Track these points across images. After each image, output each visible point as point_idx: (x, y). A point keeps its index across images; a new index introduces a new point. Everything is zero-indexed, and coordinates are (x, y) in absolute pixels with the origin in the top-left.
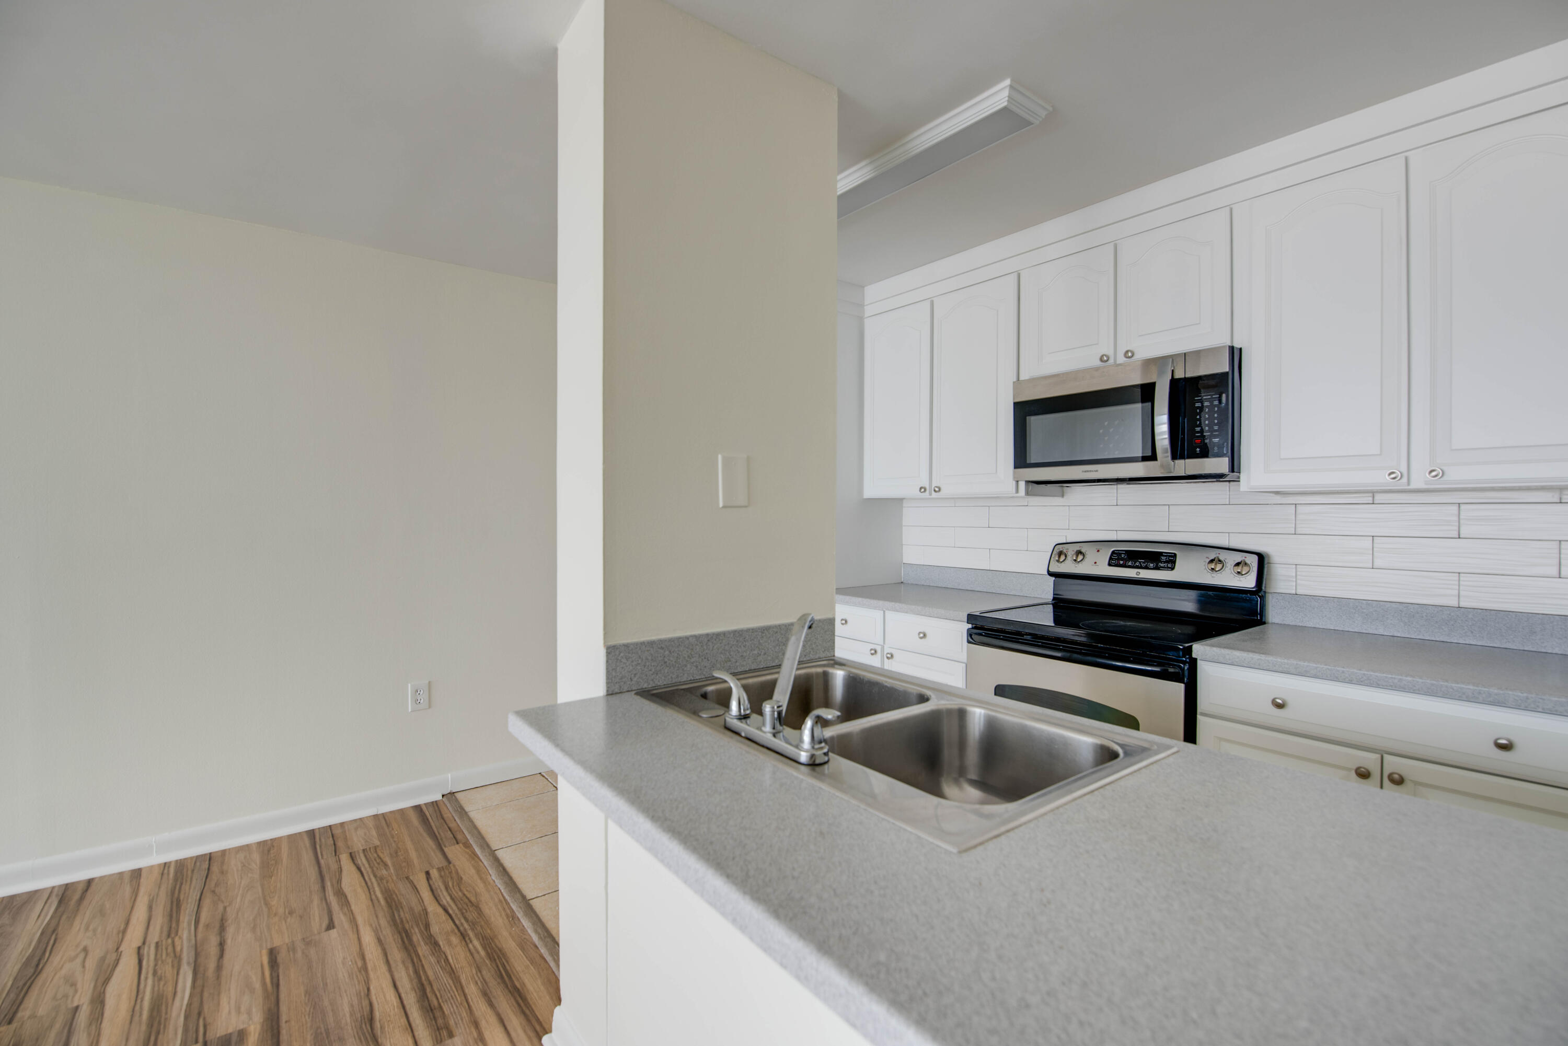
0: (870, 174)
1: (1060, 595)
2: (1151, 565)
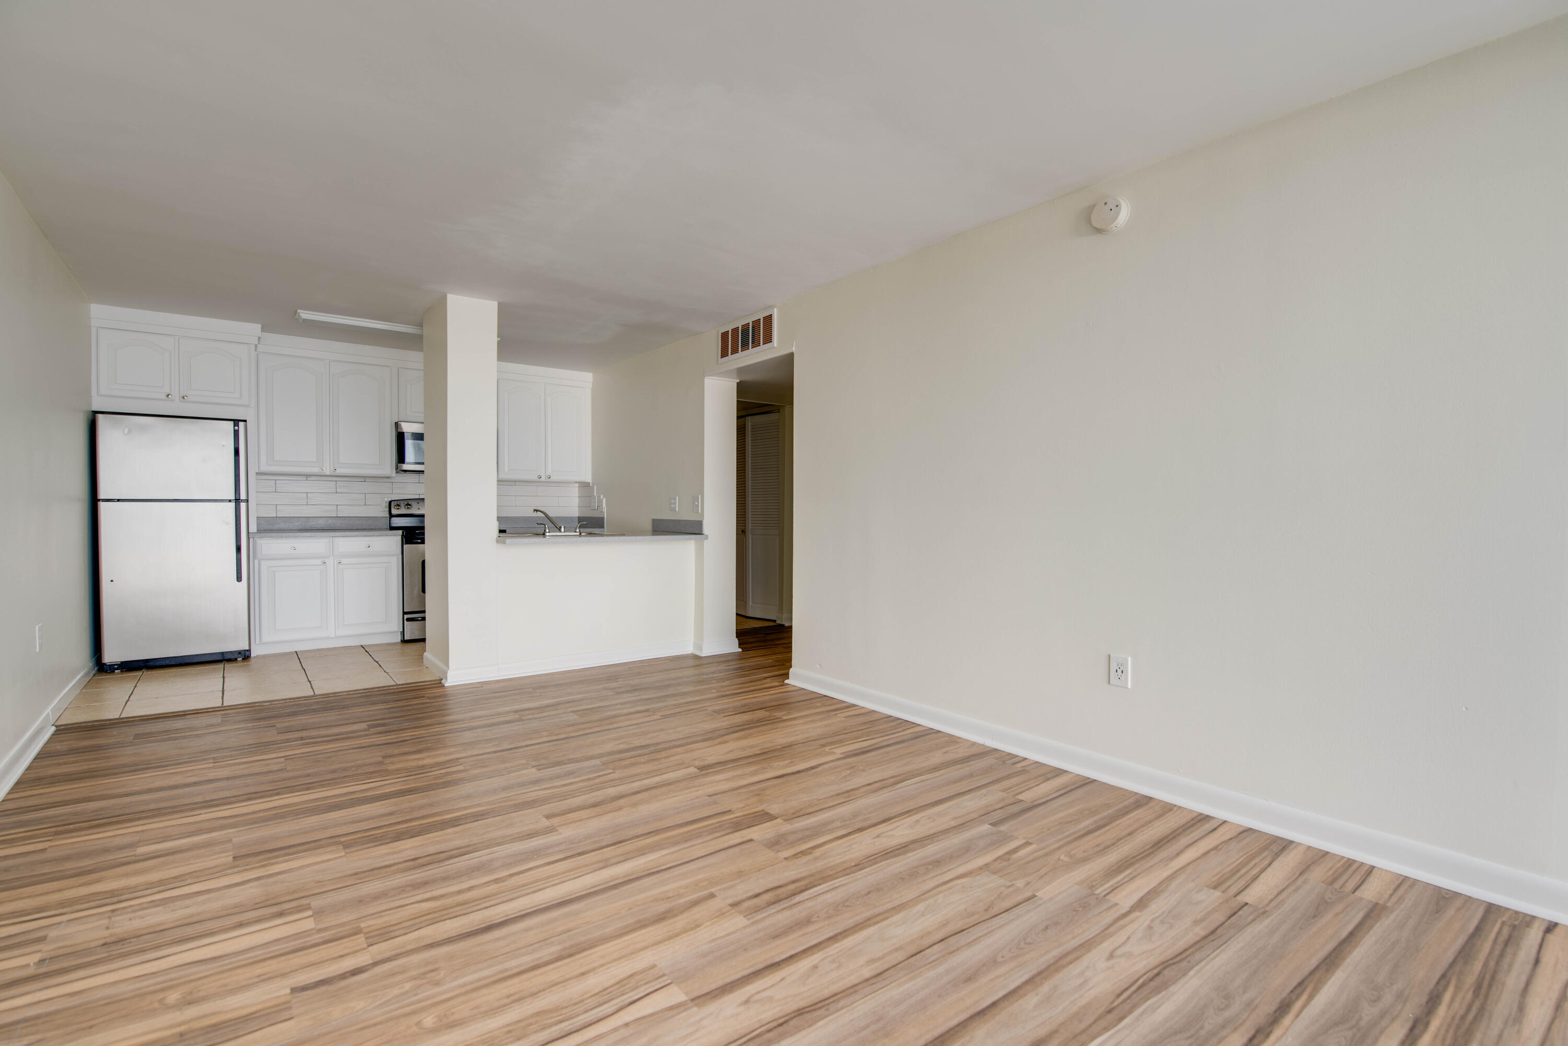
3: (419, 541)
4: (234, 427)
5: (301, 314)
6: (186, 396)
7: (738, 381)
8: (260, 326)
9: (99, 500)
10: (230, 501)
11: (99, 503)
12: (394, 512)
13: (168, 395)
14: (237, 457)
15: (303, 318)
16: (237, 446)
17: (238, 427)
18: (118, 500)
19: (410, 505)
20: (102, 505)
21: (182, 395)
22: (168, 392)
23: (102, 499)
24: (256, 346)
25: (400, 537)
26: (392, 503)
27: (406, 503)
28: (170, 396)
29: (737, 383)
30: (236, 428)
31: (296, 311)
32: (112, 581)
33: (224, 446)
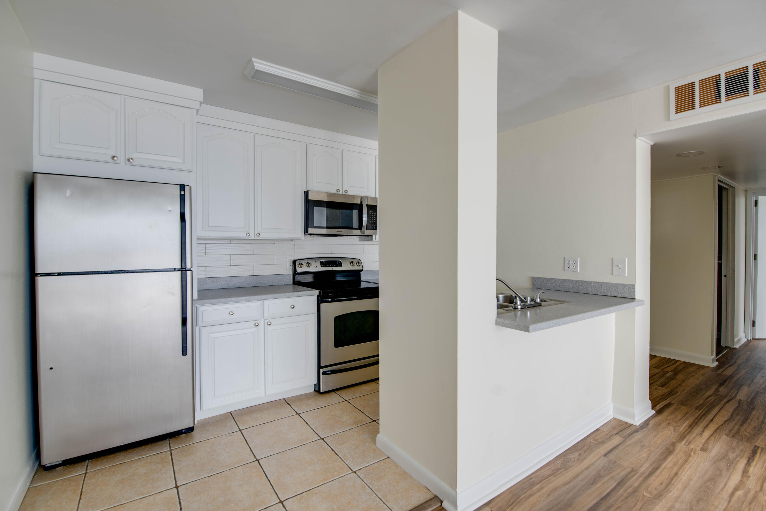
0: (356, 96)
1: (300, 281)
2: (335, 265)
3: (330, 300)
4: (180, 190)
5: (255, 64)
6: (132, 159)
7: (652, 143)
8: (202, 90)
9: (37, 275)
10: (175, 270)
11: (36, 277)
12: (299, 270)
13: (114, 157)
14: (183, 223)
15: (256, 68)
16: (182, 211)
17: (184, 191)
18: (59, 274)
19: (310, 264)
20: (40, 280)
21: (127, 157)
22: (114, 154)
23: (39, 274)
24: (198, 111)
25: (316, 296)
26: (297, 262)
27: (306, 262)
28: (115, 158)
29: (651, 146)
30: (182, 192)
31: (251, 59)
32: (51, 369)
33: (170, 211)
